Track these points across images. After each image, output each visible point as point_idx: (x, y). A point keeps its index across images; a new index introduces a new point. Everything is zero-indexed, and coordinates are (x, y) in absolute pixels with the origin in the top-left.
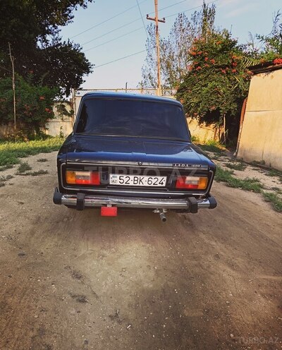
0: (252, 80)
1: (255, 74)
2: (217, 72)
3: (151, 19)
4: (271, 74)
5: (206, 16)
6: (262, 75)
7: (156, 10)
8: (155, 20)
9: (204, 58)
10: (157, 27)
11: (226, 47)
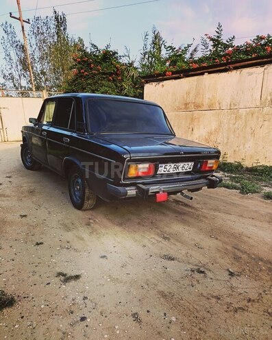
0: (145, 88)
1: (147, 82)
2: (104, 78)
3: (15, 18)
4: (161, 84)
5: (58, 22)
6: (154, 84)
7: (19, 9)
8: (19, 19)
9: (89, 64)
10: (23, 27)
11: (108, 56)
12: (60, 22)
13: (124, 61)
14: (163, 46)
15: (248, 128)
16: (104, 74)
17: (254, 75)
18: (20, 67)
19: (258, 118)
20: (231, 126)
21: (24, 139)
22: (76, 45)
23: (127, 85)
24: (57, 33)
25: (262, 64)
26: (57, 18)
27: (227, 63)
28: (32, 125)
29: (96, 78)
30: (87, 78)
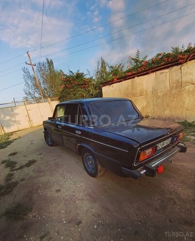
0: (102, 89)
2: (79, 87)
3: (28, 64)
6: (107, 86)
8: (31, 64)
9: (70, 81)
10: (33, 68)
11: (79, 76)
12: (50, 63)
13: (87, 77)
14: (107, 66)
15: (165, 103)
16: (78, 85)
17: (164, 74)
18: (33, 88)
19: (170, 97)
20: (155, 103)
21: (45, 129)
22: (60, 74)
23: (91, 89)
24: (50, 69)
25: (167, 68)
26: (48, 62)
27: (148, 70)
28: (50, 121)
29: (75, 87)
30: (70, 88)
